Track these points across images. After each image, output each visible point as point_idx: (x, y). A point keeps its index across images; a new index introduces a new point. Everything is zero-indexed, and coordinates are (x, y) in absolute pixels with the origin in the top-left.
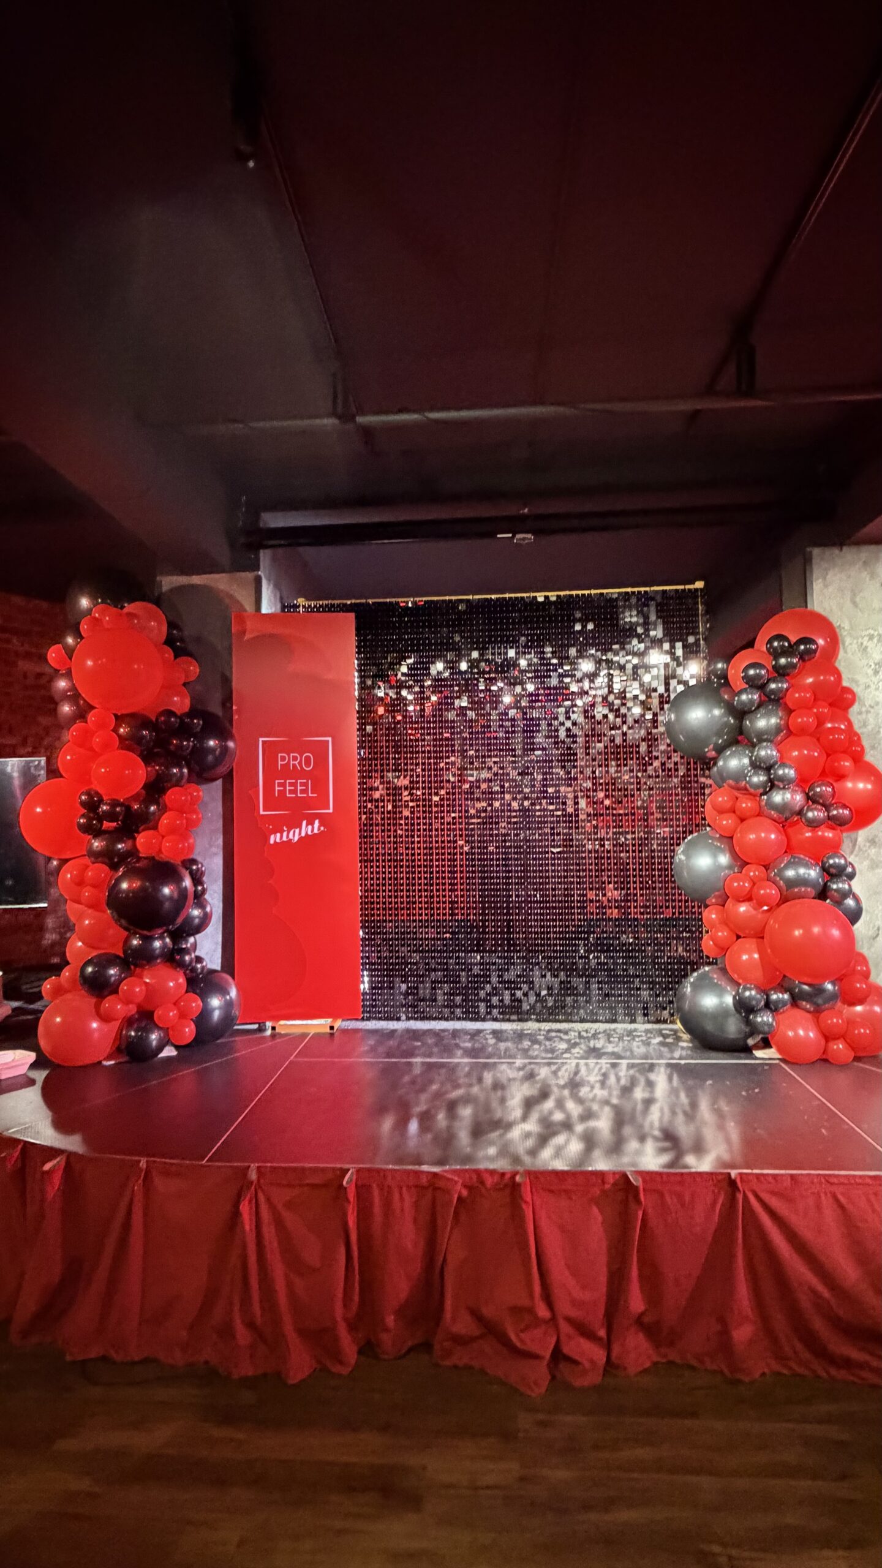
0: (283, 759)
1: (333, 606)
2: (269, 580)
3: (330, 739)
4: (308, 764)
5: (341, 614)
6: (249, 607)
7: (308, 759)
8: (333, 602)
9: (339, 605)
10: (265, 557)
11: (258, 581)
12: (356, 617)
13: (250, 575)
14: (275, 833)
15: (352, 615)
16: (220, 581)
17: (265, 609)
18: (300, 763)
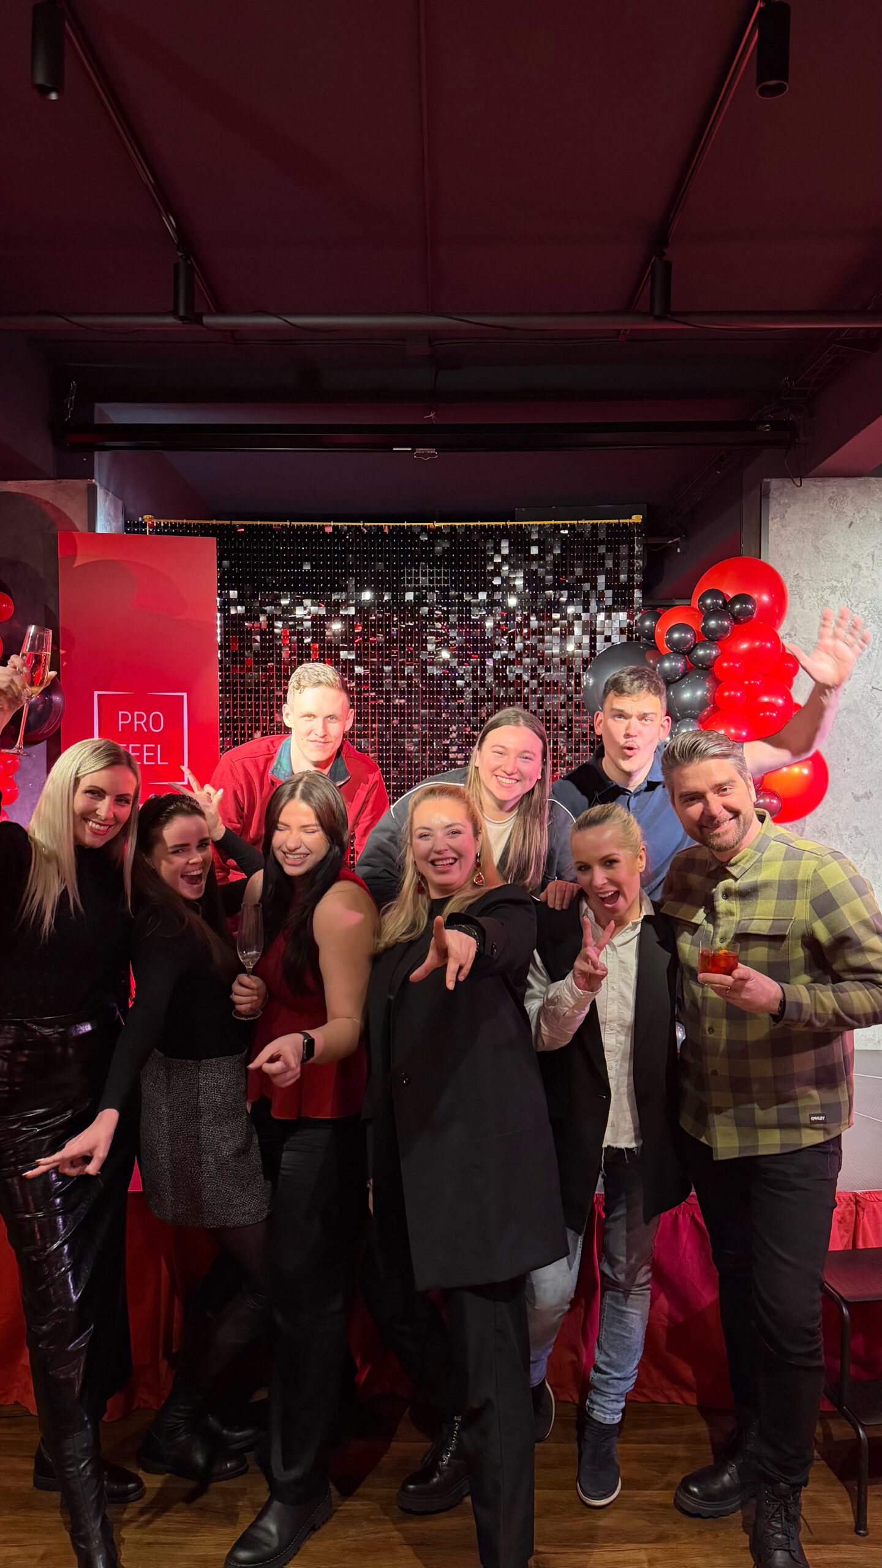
0: (125, 717)
1: (188, 526)
2: (107, 489)
3: (185, 695)
4: (157, 726)
5: (199, 538)
6: (81, 526)
7: (156, 719)
8: (189, 522)
9: (196, 526)
10: (101, 461)
11: (92, 492)
12: (218, 543)
13: (81, 484)
15: (213, 540)
16: (41, 490)
17: (101, 528)
18: (147, 724)
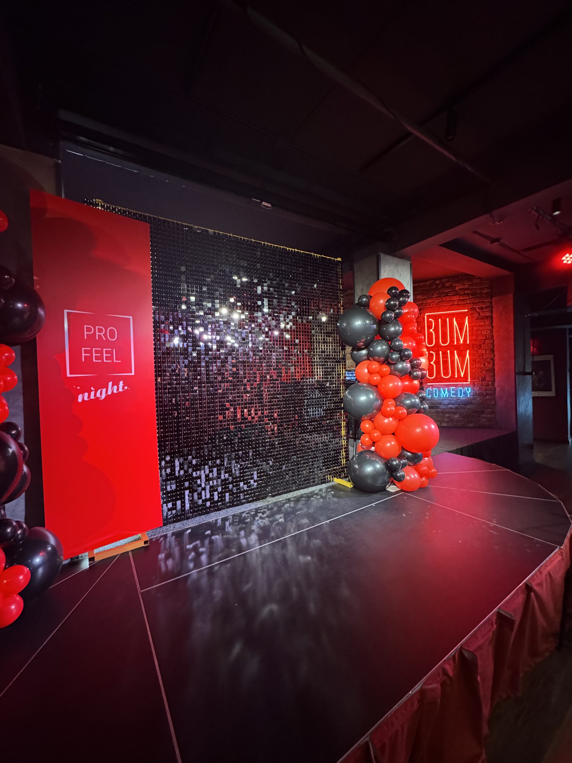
0: (89, 330)
3: (131, 318)
4: (112, 336)
6: (49, 190)
7: (112, 332)
11: (58, 168)
12: (151, 227)
13: (49, 160)
14: (83, 393)
15: (147, 225)
18: (105, 335)
